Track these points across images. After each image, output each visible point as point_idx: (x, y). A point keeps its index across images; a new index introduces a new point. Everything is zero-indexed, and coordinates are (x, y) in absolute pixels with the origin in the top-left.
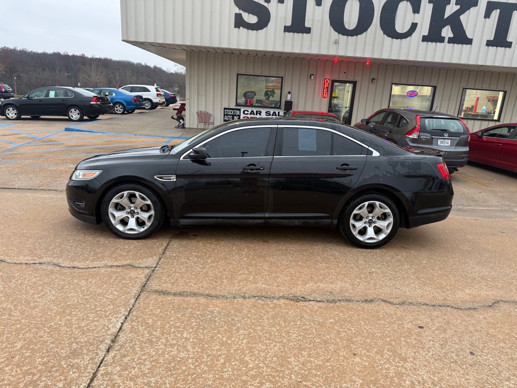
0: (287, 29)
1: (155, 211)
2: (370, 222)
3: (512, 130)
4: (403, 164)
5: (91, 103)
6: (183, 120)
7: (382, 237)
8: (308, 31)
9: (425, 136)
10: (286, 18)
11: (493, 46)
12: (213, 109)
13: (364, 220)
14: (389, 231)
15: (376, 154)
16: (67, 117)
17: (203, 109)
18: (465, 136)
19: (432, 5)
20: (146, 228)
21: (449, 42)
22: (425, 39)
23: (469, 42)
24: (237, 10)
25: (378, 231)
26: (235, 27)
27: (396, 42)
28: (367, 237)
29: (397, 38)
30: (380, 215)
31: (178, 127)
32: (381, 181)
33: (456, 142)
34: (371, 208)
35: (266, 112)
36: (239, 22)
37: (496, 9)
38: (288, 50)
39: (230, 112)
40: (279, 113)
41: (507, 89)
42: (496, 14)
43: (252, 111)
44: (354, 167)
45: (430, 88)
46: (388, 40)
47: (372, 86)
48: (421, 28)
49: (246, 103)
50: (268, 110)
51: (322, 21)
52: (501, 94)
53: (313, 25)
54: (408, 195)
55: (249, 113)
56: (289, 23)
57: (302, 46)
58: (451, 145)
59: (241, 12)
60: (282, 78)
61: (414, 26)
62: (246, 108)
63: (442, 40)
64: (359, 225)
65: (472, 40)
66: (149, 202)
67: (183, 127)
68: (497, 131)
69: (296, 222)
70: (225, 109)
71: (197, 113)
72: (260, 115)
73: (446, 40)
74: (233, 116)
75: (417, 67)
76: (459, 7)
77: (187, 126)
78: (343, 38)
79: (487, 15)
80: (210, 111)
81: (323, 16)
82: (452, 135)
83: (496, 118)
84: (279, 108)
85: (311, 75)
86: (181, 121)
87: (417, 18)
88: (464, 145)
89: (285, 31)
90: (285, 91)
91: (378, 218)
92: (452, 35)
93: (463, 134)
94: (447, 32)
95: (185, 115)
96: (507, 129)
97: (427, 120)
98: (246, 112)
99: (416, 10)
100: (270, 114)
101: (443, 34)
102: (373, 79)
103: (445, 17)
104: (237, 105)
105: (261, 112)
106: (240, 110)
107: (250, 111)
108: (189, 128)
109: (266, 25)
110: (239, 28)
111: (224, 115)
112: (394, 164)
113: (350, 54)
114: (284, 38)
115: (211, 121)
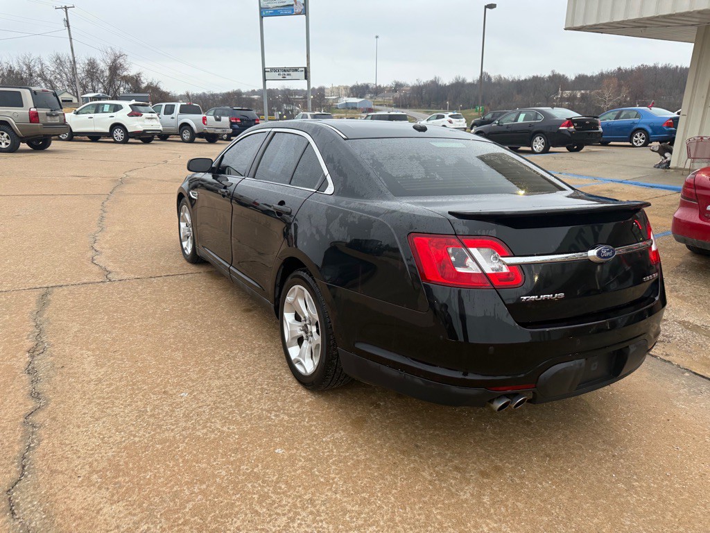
2: (306, 331)
5: (561, 128)
16: (529, 149)
31: (659, 166)
44: (288, 209)
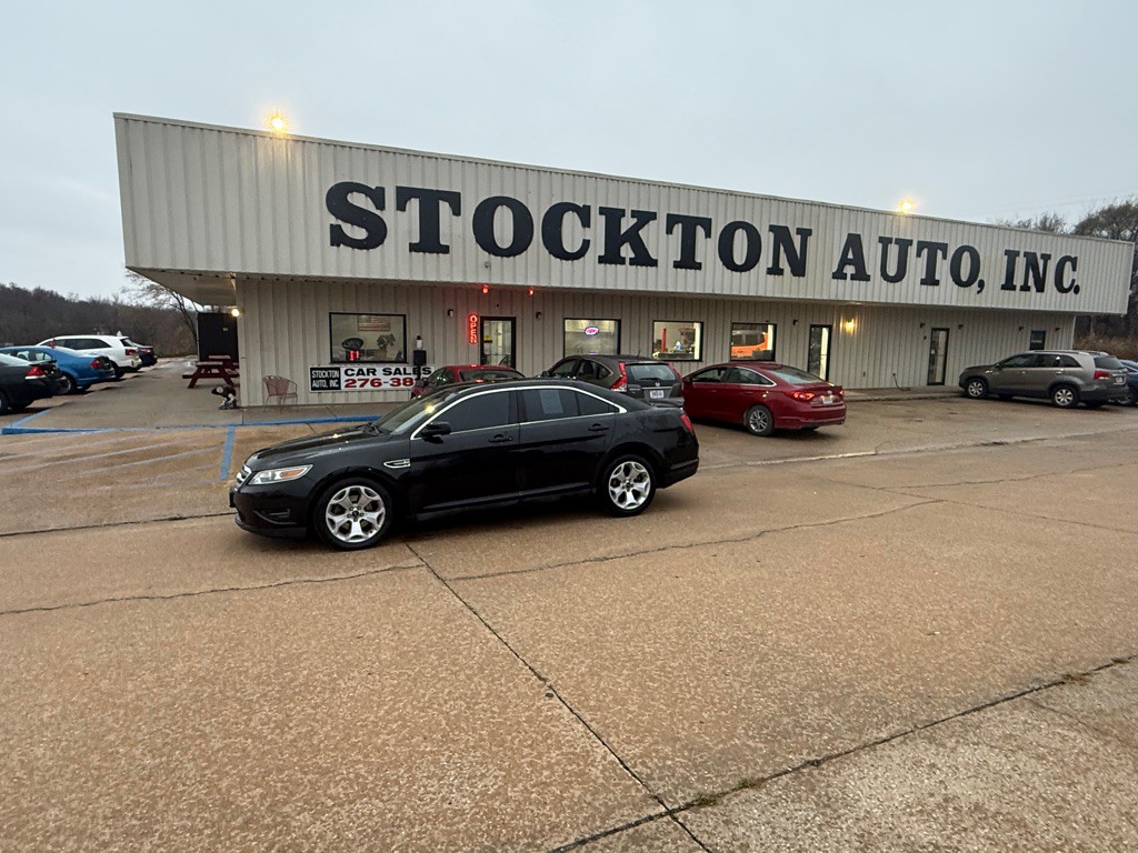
0: (413, 248)
1: (386, 507)
2: (629, 486)
3: (723, 372)
4: (650, 418)
5: (28, 378)
6: (234, 394)
7: (642, 500)
8: (446, 250)
9: (635, 388)
10: (410, 232)
11: (681, 268)
12: (291, 372)
13: (621, 485)
14: (647, 493)
15: (623, 410)
17: (273, 373)
18: (677, 384)
19: (604, 217)
20: (375, 532)
21: (631, 264)
22: (602, 260)
23: (654, 263)
24: (333, 220)
25: (637, 494)
26: (332, 245)
27: (567, 264)
28: (627, 503)
29: (567, 259)
30: (635, 477)
32: (634, 439)
33: (669, 393)
34: (627, 470)
35: (384, 370)
36: (338, 238)
37: (678, 223)
38: (418, 277)
39: (321, 374)
40: (405, 369)
41: (704, 319)
42: (678, 229)
43: (361, 370)
44: (606, 426)
45: (612, 322)
46: (556, 261)
47: (538, 324)
48: (595, 245)
49: (348, 357)
50: (387, 366)
51: (464, 235)
52: (697, 327)
53: (451, 241)
54: (660, 451)
55: (356, 372)
56: (416, 240)
57: (438, 271)
58: (665, 396)
59: (340, 222)
60: (404, 316)
61: (586, 244)
62: (349, 366)
63: (622, 261)
64: (618, 491)
65: (656, 261)
66: (377, 497)
67: (235, 406)
68: (709, 375)
69: (553, 497)
70: (312, 369)
71: (264, 379)
72: (374, 374)
73: (627, 261)
74: (328, 380)
75: (593, 295)
76: (635, 220)
77: (244, 403)
78: (496, 260)
79: (669, 231)
80: (286, 375)
81: (464, 228)
82: (664, 383)
83: (697, 357)
84: (405, 361)
85: (449, 311)
86: (230, 395)
87: (589, 234)
88: (679, 396)
89: (411, 250)
90: (412, 334)
91: (636, 481)
92: (633, 256)
93: (675, 381)
94: (626, 251)
95: (239, 385)
96: (716, 371)
97: (632, 367)
98: (350, 372)
99: (586, 223)
100: (390, 373)
101: (623, 255)
102: (538, 314)
103: (622, 232)
104: (333, 361)
105: (375, 370)
106: (338, 369)
107: (356, 370)
108: (248, 407)
109: (382, 242)
110: (338, 246)
111: (312, 379)
112: (642, 420)
113: (508, 281)
114: (411, 260)
115: (289, 391)
